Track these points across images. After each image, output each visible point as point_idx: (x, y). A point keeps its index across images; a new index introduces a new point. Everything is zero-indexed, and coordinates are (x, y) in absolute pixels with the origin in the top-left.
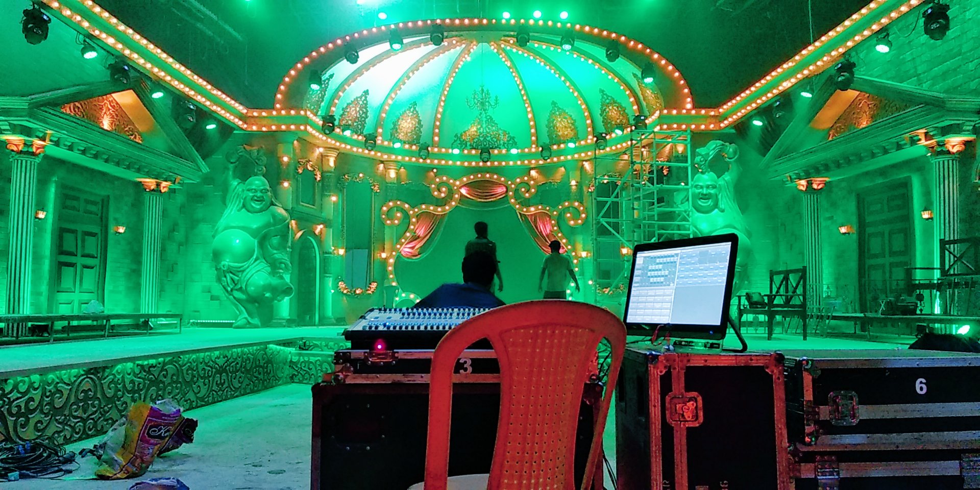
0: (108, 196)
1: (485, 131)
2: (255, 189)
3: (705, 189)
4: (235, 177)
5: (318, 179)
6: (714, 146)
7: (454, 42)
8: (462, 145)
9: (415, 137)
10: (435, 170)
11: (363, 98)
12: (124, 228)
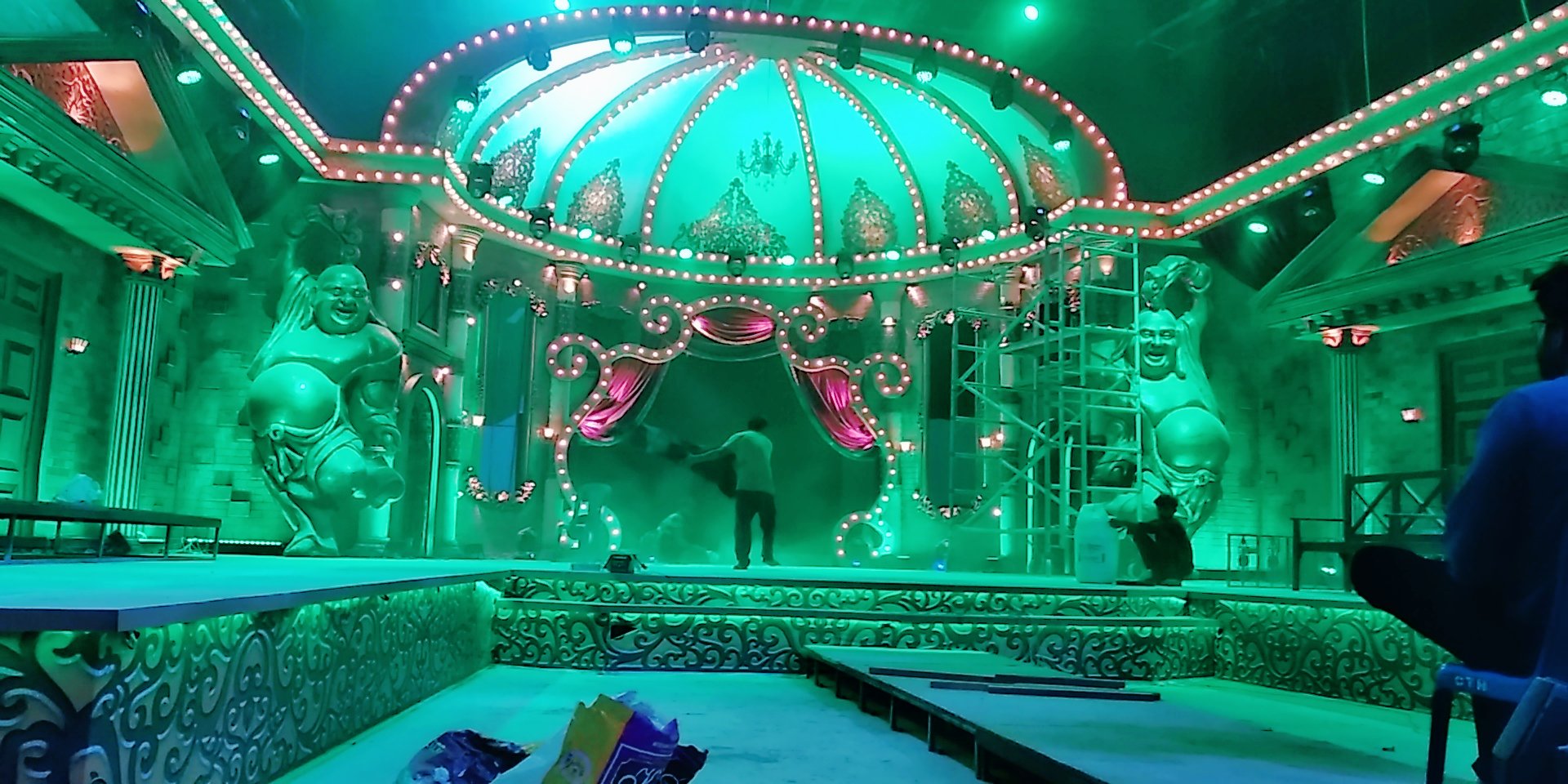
0: (59, 277)
1: (733, 223)
2: (340, 288)
3: (1158, 337)
4: (297, 265)
5: (445, 282)
6: (1175, 264)
7: (718, 52)
8: (694, 244)
9: (610, 223)
10: (642, 286)
11: (530, 143)
12: (86, 343)
